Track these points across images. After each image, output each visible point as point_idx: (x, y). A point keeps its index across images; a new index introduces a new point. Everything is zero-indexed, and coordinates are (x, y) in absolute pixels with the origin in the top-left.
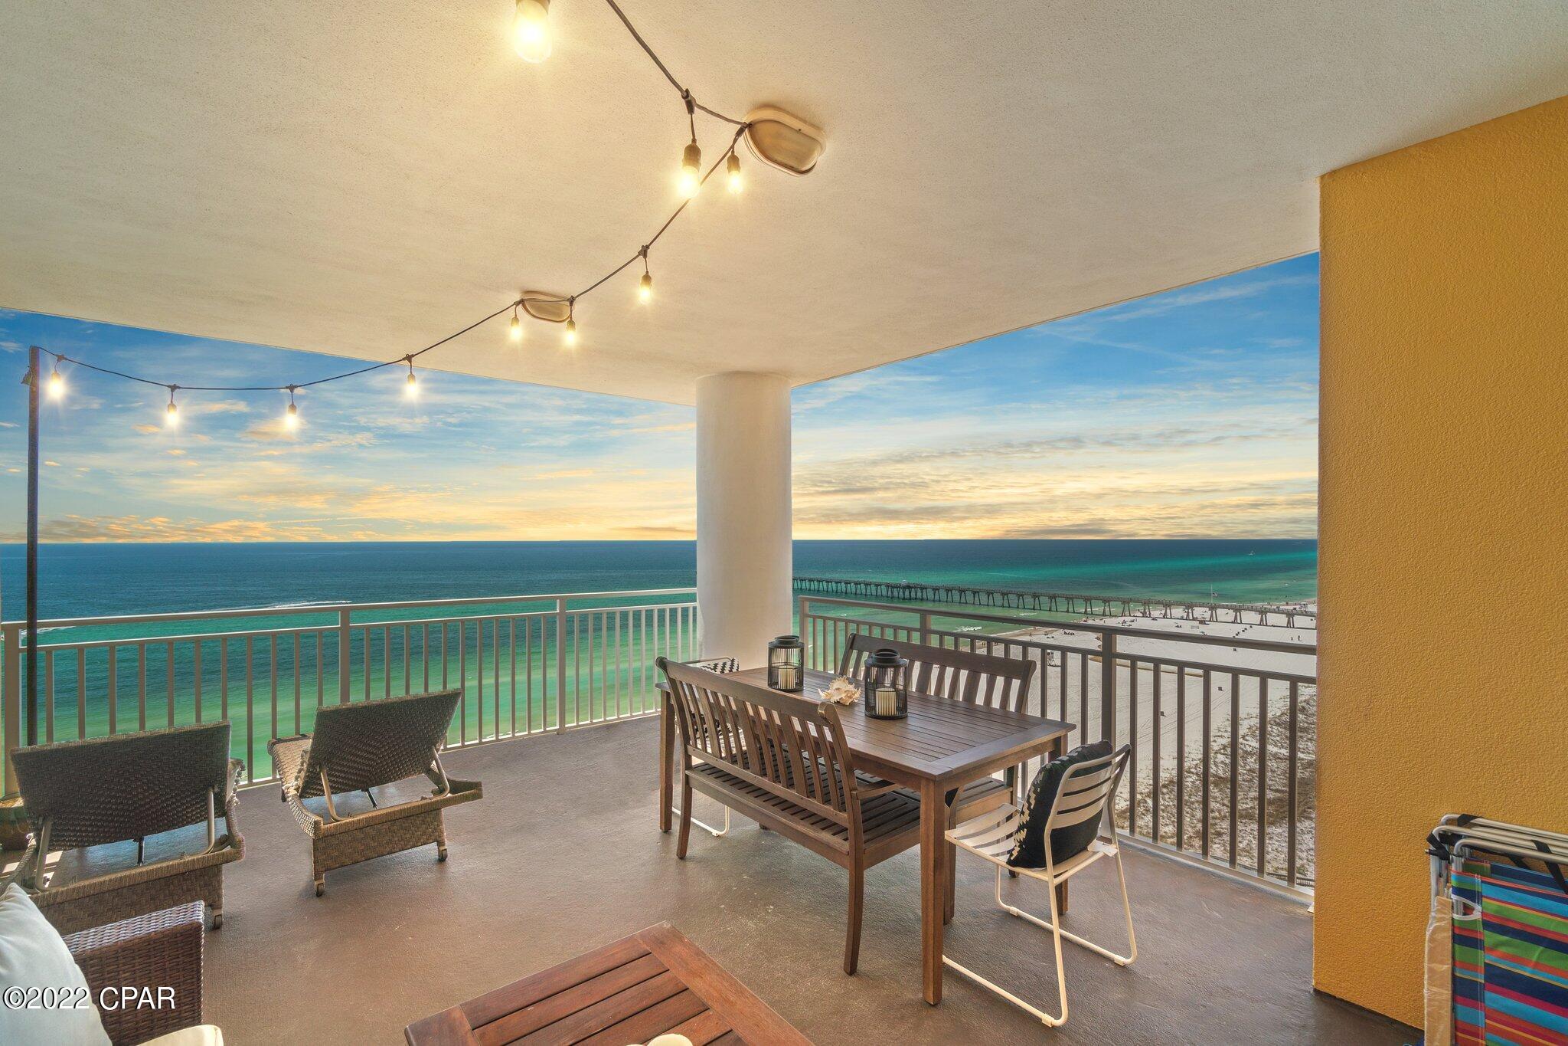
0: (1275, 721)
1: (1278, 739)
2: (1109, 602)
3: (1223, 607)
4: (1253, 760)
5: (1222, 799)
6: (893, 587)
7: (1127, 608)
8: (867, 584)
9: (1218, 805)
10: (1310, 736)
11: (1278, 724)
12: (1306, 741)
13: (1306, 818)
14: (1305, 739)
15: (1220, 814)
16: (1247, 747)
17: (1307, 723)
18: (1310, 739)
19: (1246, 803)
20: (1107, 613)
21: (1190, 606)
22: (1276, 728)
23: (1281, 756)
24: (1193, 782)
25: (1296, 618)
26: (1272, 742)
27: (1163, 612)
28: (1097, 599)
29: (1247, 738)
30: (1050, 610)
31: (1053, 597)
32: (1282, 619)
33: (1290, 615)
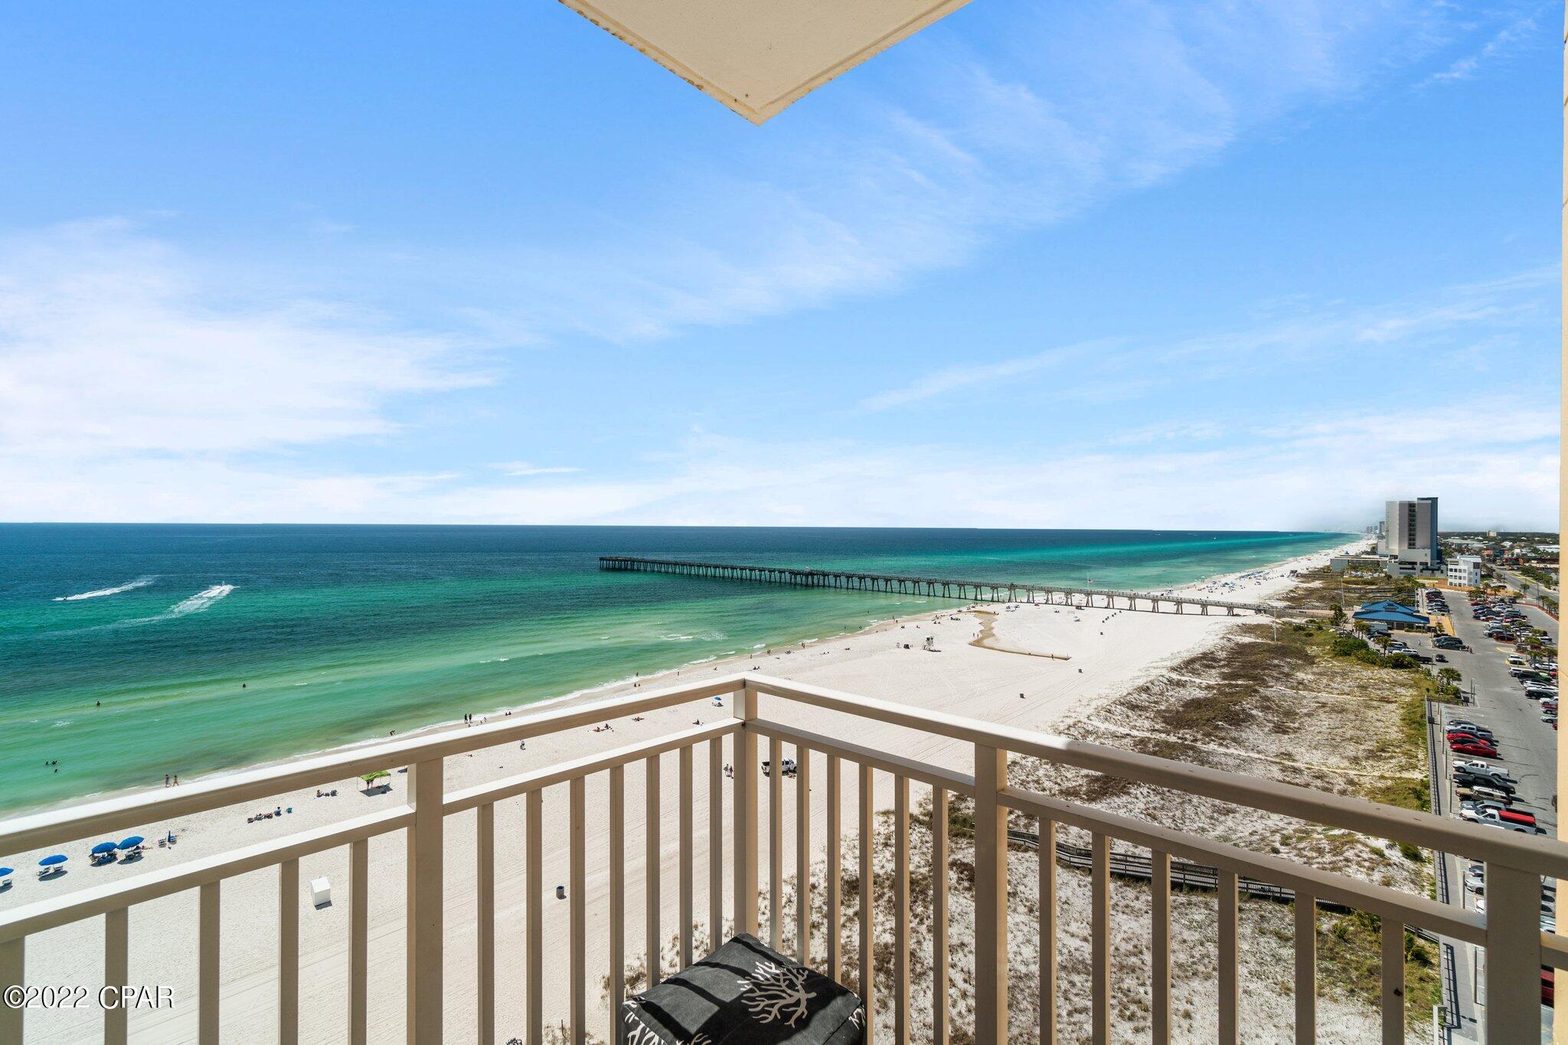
0: (1120, 701)
1: (1119, 718)
2: (997, 588)
3: (1098, 593)
4: (1092, 739)
5: (1056, 778)
6: (797, 574)
7: (1013, 595)
8: (781, 572)
9: (1051, 783)
10: (1148, 715)
11: (1122, 704)
12: (1144, 719)
13: (1125, 793)
14: (1143, 717)
15: (1050, 792)
16: (1090, 726)
17: (1149, 702)
18: (1147, 718)
19: (1076, 781)
20: (995, 599)
21: (1069, 593)
22: (1119, 707)
23: (1119, 734)
24: (1033, 762)
25: (1160, 603)
26: (1113, 721)
27: (1046, 598)
28: (986, 585)
29: (1091, 718)
30: (944, 596)
31: (946, 584)
32: (1149, 605)
33: (1155, 600)
